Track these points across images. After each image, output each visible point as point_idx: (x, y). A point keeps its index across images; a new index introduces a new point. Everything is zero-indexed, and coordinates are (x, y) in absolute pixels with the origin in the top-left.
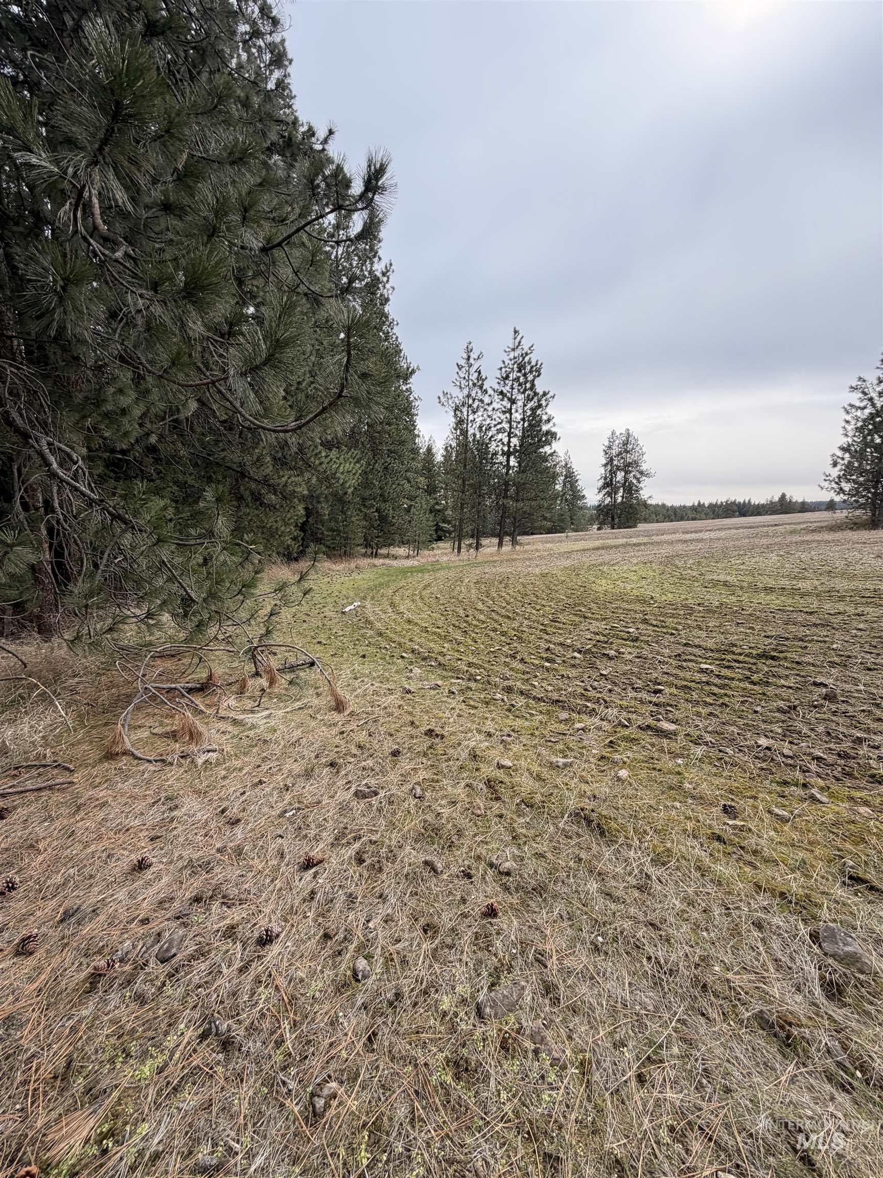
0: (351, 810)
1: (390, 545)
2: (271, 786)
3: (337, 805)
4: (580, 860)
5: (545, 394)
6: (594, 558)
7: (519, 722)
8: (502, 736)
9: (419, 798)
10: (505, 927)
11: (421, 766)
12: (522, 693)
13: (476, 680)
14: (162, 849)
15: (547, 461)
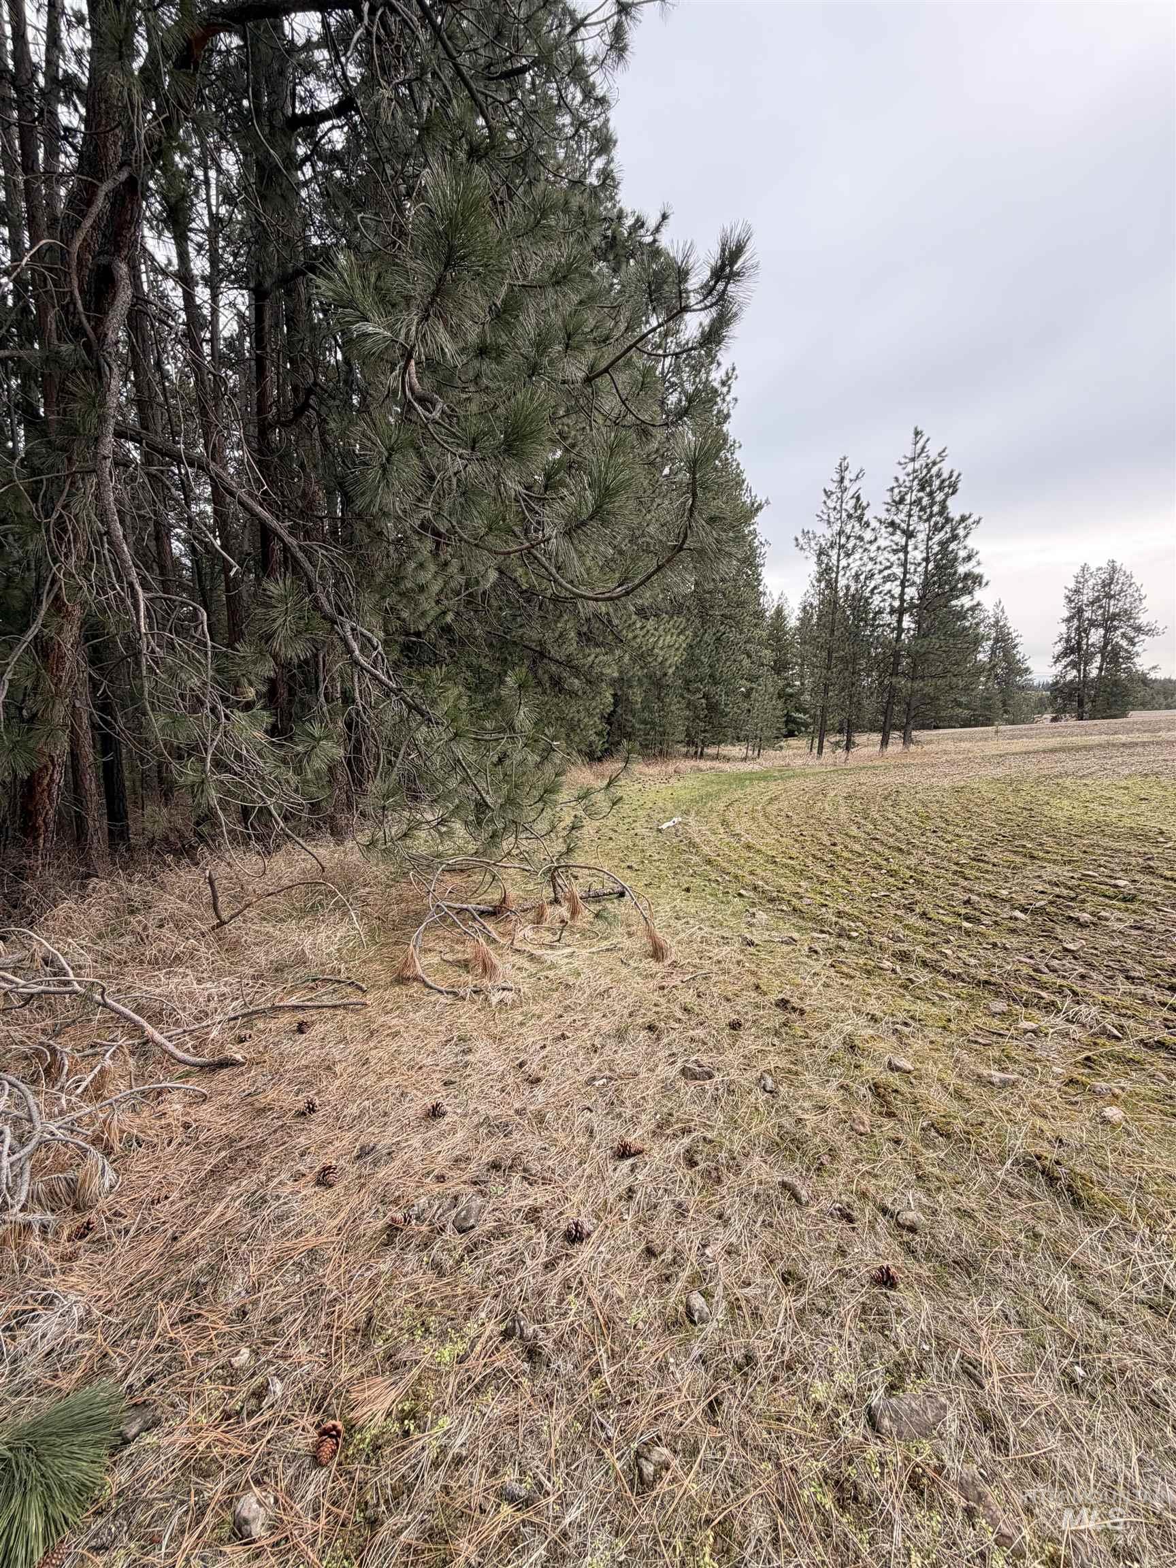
0: (677, 1091)
1: (720, 743)
2: (576, 1044)
3: (659, 1081)
4: (1037, 1236)
5: (963, 519)
6: (1048, 765)
7: (920, 1008)
8: (894, 1023)
9: (771, 1092)
10: (910, 1307)
11: (772, 1049)
12: (925, 964)
13: (850, 938)
14: (456, 1097)
15: (965, 618)
